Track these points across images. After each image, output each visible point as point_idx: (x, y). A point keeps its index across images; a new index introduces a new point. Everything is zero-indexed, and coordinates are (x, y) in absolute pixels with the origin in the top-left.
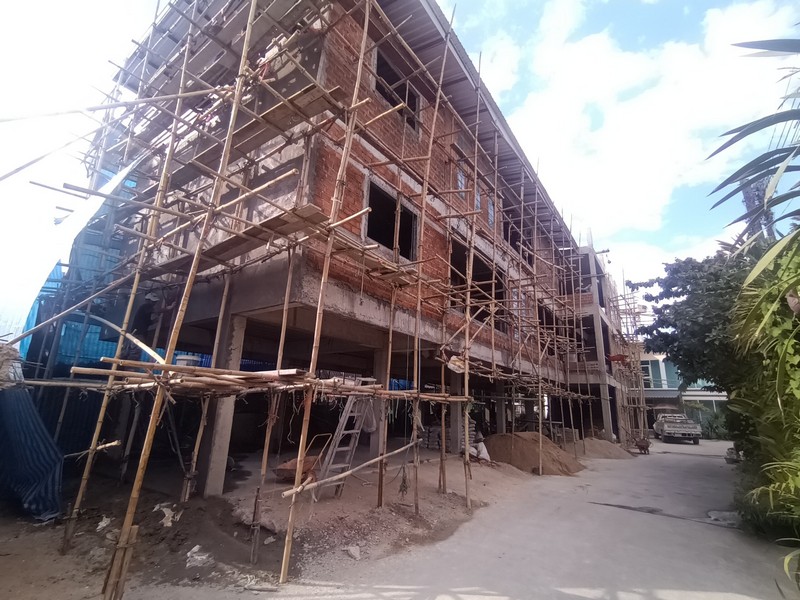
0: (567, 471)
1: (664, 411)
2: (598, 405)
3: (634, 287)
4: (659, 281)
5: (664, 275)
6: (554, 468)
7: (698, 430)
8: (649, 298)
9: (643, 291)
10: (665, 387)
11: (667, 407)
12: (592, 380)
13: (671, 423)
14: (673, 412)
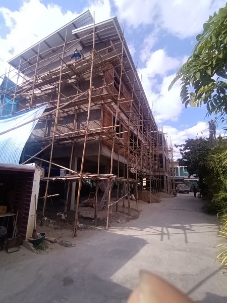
0: (157, 202)
1: (179, 184)
2: (163, 182)
3: (176, 146)
4: (184, 145)
5: (185, 143)
6: (154, 201)
7: (189, 189)
8: (181, 150)
9: (179, 148)
10: (179, 176)
11: (180, 182)
12: (161, 174)
13: (181, 187)
14: (181, 184)
